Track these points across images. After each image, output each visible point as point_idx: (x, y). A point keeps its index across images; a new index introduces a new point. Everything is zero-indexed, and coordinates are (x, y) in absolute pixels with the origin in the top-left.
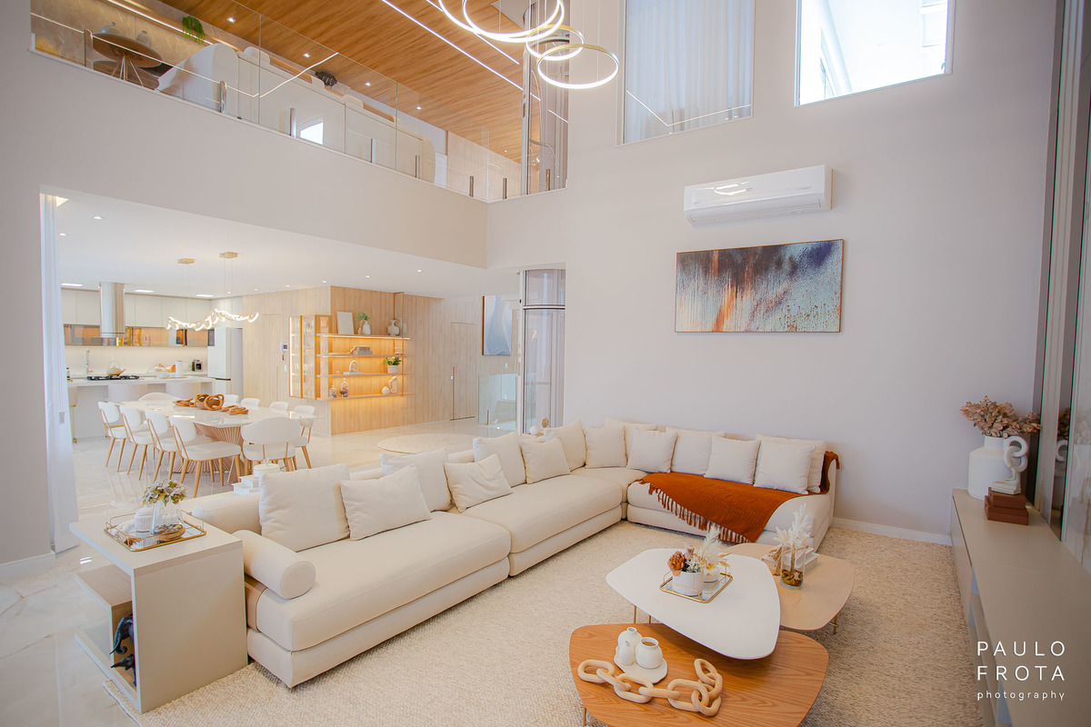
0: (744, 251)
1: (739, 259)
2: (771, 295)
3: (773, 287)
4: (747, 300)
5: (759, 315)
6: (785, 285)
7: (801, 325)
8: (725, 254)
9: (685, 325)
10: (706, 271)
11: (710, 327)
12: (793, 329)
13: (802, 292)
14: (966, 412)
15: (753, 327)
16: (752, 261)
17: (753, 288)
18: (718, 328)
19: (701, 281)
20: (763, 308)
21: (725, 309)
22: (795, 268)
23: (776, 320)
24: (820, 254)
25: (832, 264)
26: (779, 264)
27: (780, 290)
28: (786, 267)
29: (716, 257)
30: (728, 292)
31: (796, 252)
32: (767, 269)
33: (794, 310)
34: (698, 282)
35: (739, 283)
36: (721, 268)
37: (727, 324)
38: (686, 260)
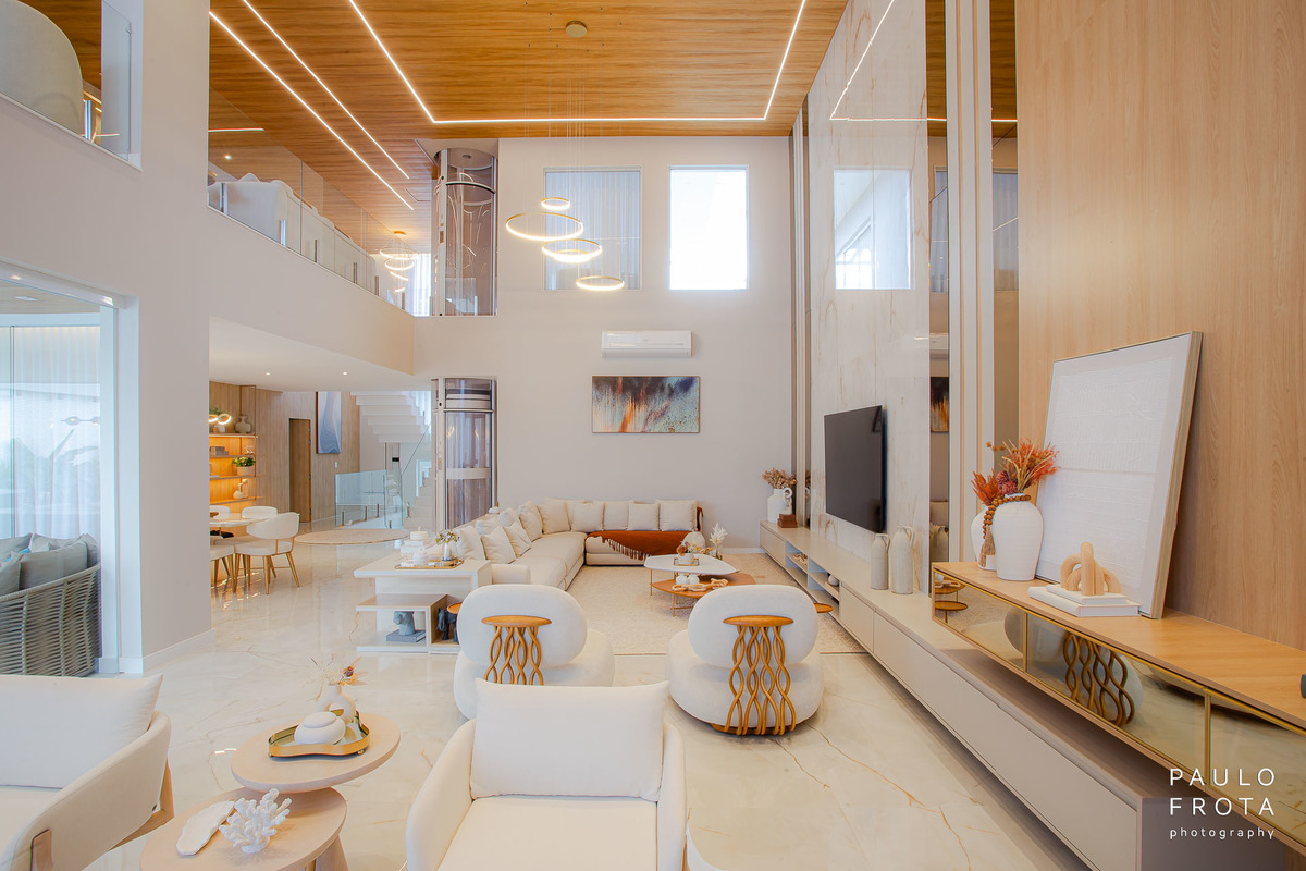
0: (640, 379)
1: (636, 384)
2: (658, 409)
3: (659, 403)
4: (642, 412)
5: (651, 421)
6: (666, 403)
7: (677, 429)
8: (627, 380)
9: (599, 427)
10: (614, 390)
11: (618, 429)
12: (672, 431)
13: (677, 407)
14: (765, 477)
15: (647, 430)
16: (645, 386)
17: (646, 403)
18: (623, 430)
19: (611, 397)
20: (653, 417)
21: (627, 416)
22: (672, 392)
23: (661, 425)
24: (687, 384)
25: (694, 390)
26: (662, 389)
27: (663, 405)
28: (667, 391)
29: (620, 381)
30: (629, 406)
31: (672, 382)
32: (654, 392)
33: (672, 419)
34: (607, 398)
35: (636, 399)
36: (624, 389)
37: (630, 428)
38: (599, 382)
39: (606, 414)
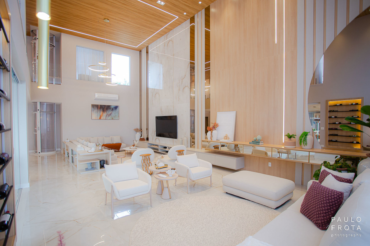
0: (104, 106)
2: (109, 113)
3: (109, 112)
4: (105, 114)
5: (107, 117)
6: (111, 112)
7: (114, 118)
8: (101, 106)
9: (94, 118)
10: (98, 108)
12: (112, 119)
13: (114, 113)
14: (134, 130)
15: (106, 119)
16: (106, 108)
17: (106, 112)
18: (100, 119)
19: (97, 110)
20: (108, 115)
21: (101, 115)
22: (112, 109)
23: (110, 118)
24: (116, 107)
25: (118, 109)
26: (110, 108)
28: (111, 109)
29: (99, 106)
30: (102, 112)
31: (113, 107)
32: (108, 109)
33: (113, 116)
34: (96, 110)
35: (103, 111)
36: (100, 108)
37: (102, 118)
38: (93, 106)
39: (96, 114)
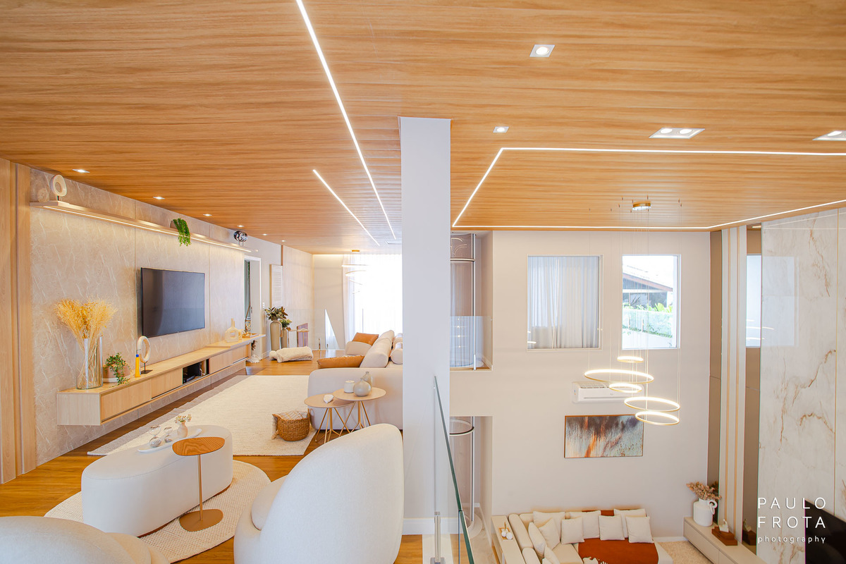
0: (600, 417)
1: (598, 421)
2: (613, 439)
3: (614, 435)
4: (602, 442)
5: (608, 449)
6: (619, 435)
7: (627, 453)
8: (591, 418)
9: (571, 454)
10: (582, 426)
11: (584, 455)
12: (623, 455)
13: (627, 438)
15: (604, 455)
16: (604, 423)
17: (605, 436)
18: (588, 455)
19: (579, 432)
20: (609, 445)
21: (591, 446)
22: (624, 427)
23: (615, 451)
24: (633, 422)
25: (640, 425)
26: (617, 424)
28: (620, 426)
29: (586, 419)
30: (592, 438)
31: (624, 419)
32: (611, 427)
33: (623, 447)
34: (577, 432)
35: (598, 433)
36: (589, 426)
37: (593, 453)
38: (572, 421)
39: (577, 444)
